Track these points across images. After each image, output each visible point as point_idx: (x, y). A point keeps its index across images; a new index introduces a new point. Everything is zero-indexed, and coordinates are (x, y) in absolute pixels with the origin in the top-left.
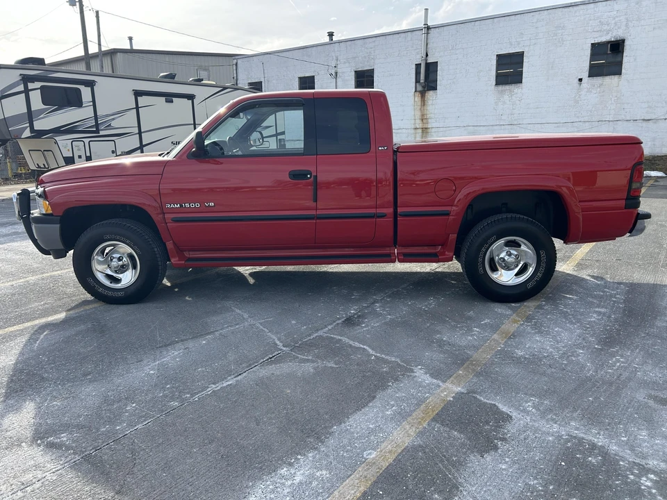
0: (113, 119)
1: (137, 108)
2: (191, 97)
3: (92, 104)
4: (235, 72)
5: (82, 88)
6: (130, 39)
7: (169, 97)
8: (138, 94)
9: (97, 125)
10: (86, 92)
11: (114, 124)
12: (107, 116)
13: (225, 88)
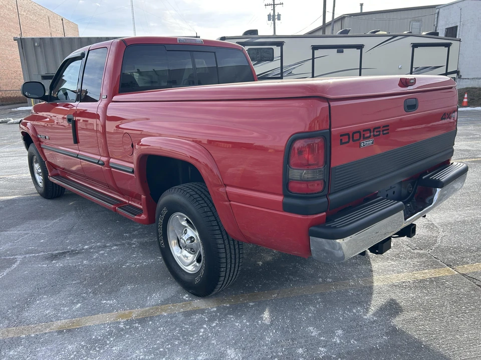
0: (294, 68)
1: (313, 59)
2: (360, 47)
3: (280, 58)
4: (436, 19)
5: (274, 47)
6: (362, 5)
7: (340, 48)
8: (315, 48)
9: (282, 73)
10: (277, 50)
11: (294, 72)
12: (290, 66)
13: (395, 36)
